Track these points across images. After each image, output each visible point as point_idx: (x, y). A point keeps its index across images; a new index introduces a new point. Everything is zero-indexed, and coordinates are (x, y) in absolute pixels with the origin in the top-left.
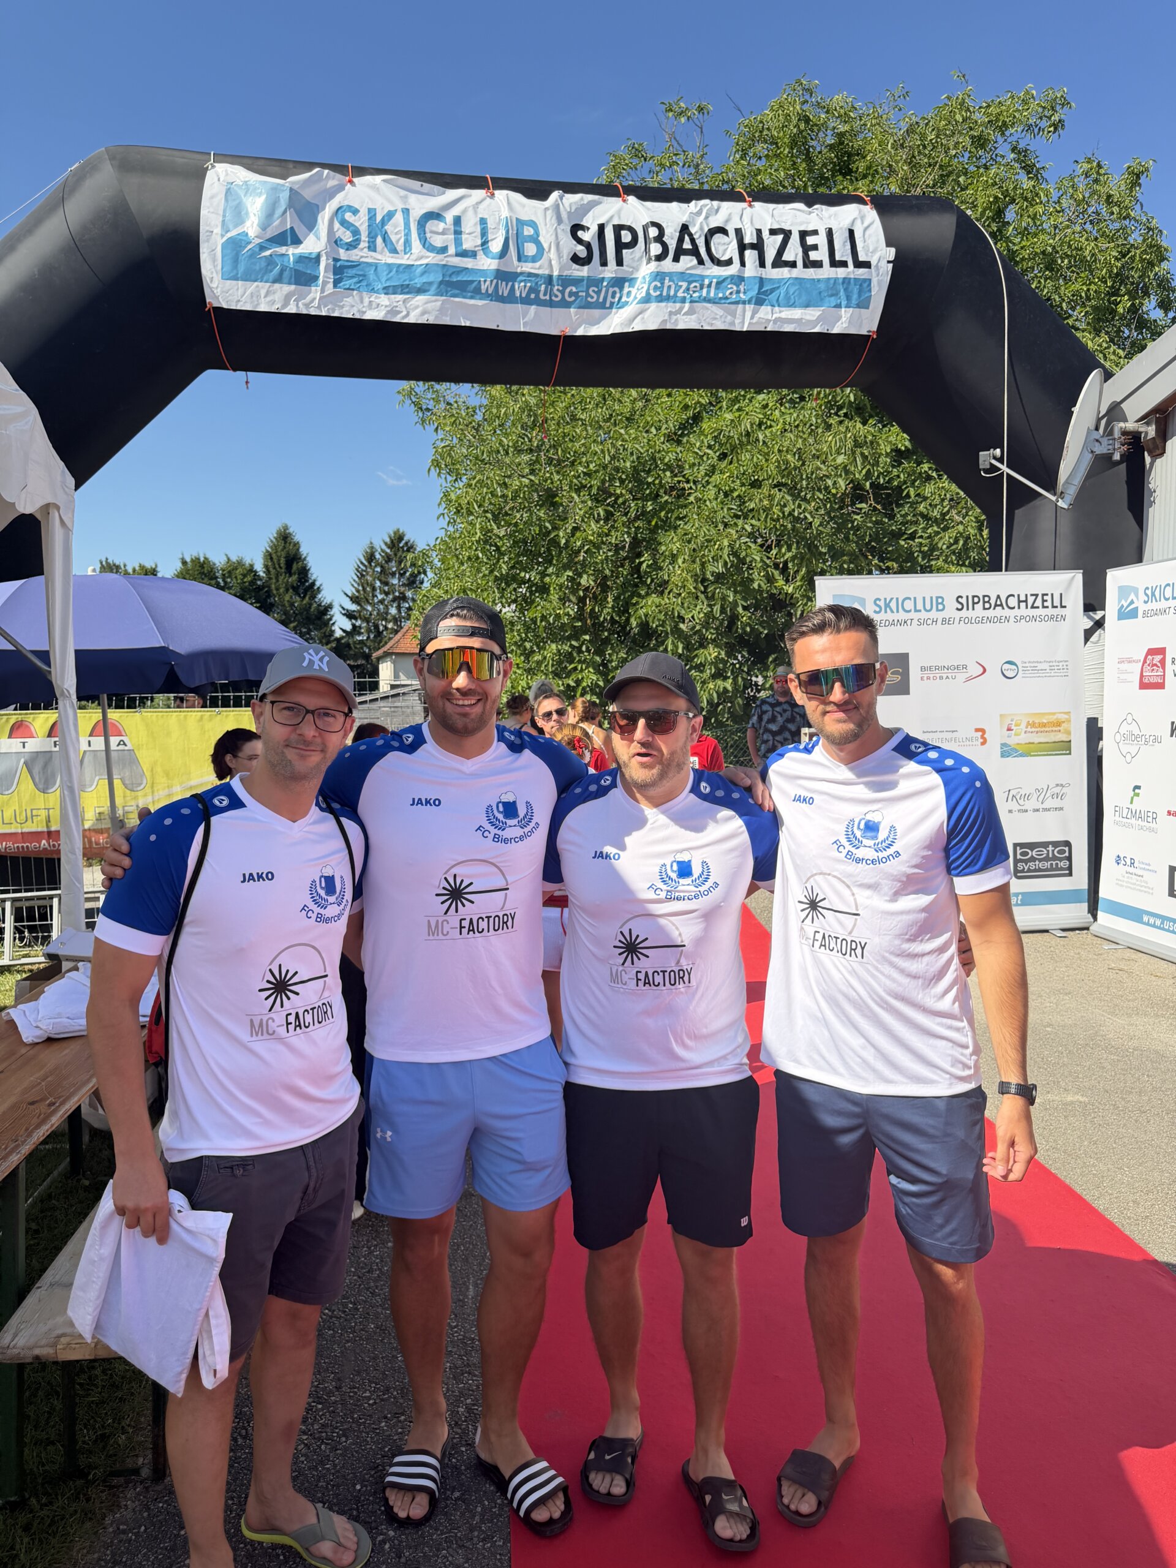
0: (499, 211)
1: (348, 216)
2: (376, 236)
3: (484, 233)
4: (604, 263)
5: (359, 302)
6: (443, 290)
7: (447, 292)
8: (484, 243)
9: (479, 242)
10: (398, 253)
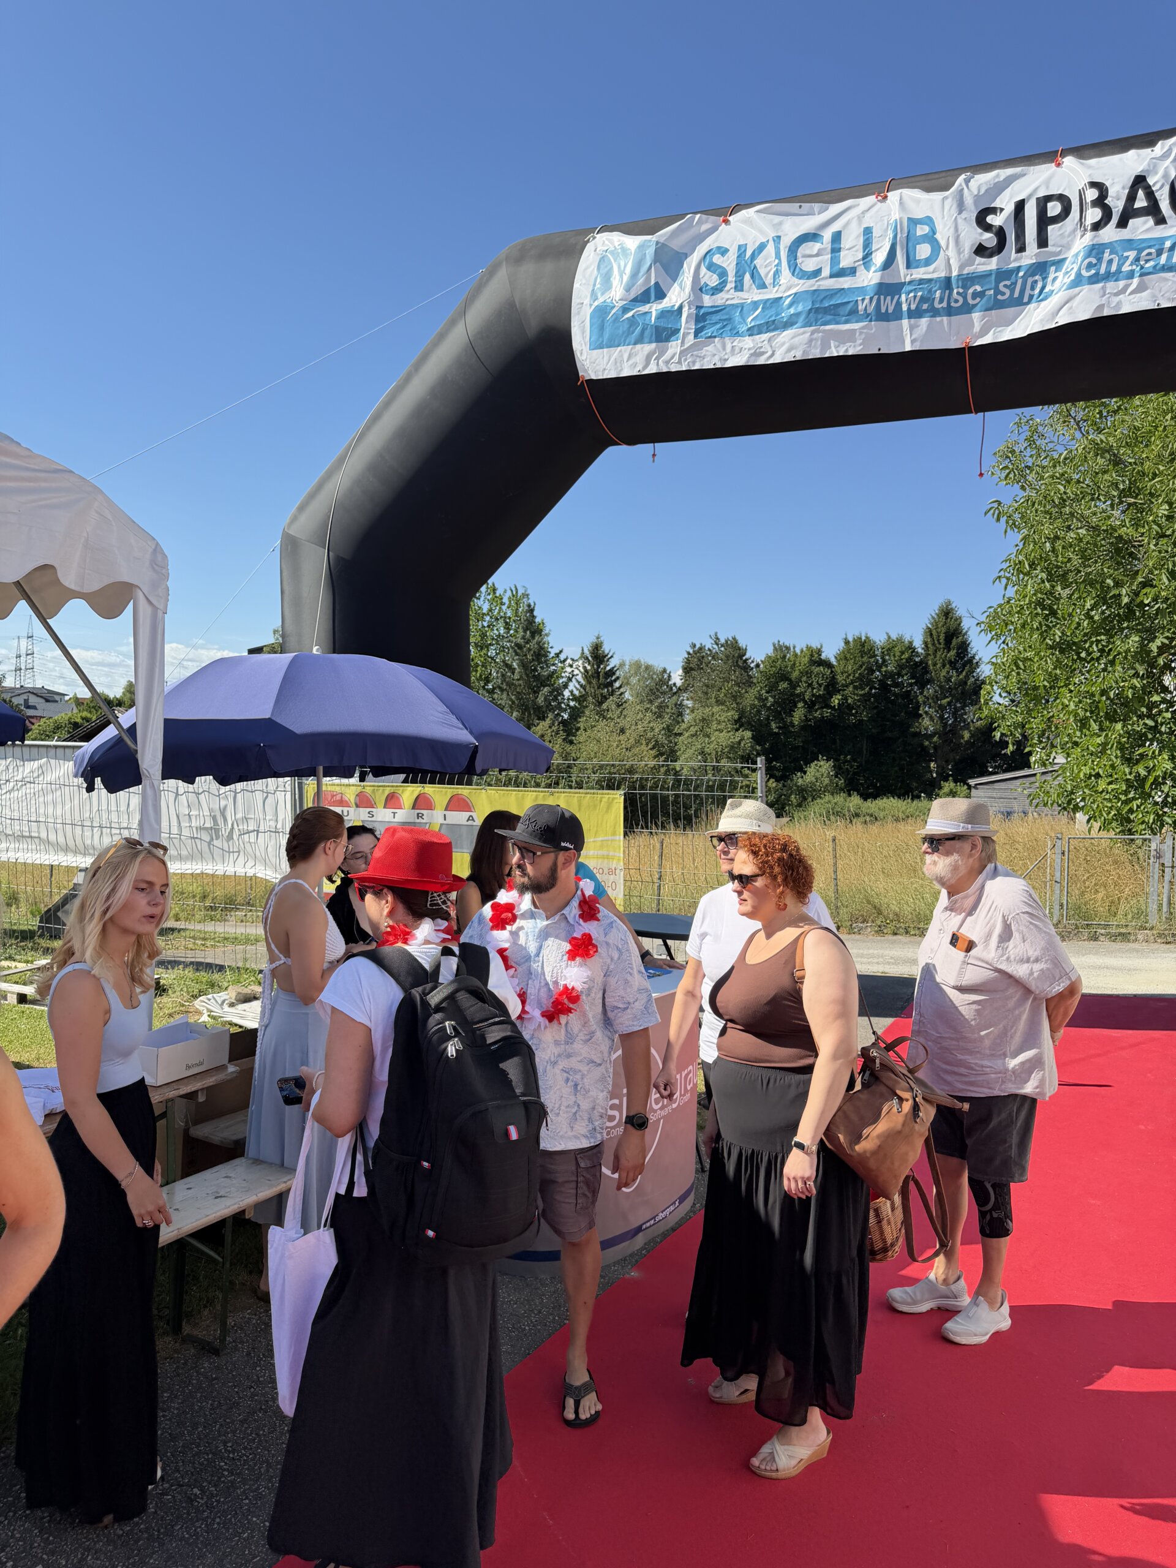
0: (889, 215)
1: (717, 259)
2: (744, 273)
3: (867, 244)
4: (1021, 249)
5: (721, 350)
6: (813, 320)
7: (816, 321)
8: (867, 257)
9: (860, 255)
10: (766, 288)
